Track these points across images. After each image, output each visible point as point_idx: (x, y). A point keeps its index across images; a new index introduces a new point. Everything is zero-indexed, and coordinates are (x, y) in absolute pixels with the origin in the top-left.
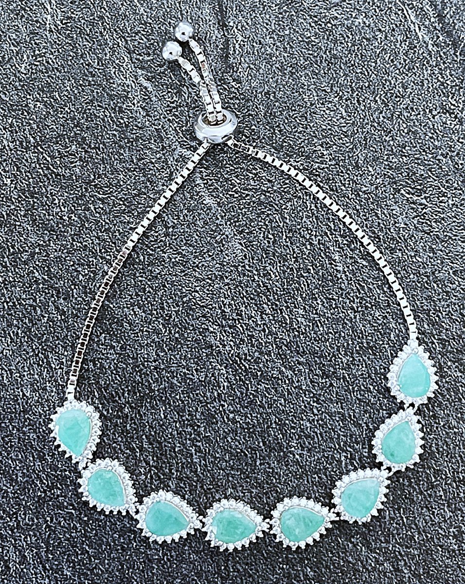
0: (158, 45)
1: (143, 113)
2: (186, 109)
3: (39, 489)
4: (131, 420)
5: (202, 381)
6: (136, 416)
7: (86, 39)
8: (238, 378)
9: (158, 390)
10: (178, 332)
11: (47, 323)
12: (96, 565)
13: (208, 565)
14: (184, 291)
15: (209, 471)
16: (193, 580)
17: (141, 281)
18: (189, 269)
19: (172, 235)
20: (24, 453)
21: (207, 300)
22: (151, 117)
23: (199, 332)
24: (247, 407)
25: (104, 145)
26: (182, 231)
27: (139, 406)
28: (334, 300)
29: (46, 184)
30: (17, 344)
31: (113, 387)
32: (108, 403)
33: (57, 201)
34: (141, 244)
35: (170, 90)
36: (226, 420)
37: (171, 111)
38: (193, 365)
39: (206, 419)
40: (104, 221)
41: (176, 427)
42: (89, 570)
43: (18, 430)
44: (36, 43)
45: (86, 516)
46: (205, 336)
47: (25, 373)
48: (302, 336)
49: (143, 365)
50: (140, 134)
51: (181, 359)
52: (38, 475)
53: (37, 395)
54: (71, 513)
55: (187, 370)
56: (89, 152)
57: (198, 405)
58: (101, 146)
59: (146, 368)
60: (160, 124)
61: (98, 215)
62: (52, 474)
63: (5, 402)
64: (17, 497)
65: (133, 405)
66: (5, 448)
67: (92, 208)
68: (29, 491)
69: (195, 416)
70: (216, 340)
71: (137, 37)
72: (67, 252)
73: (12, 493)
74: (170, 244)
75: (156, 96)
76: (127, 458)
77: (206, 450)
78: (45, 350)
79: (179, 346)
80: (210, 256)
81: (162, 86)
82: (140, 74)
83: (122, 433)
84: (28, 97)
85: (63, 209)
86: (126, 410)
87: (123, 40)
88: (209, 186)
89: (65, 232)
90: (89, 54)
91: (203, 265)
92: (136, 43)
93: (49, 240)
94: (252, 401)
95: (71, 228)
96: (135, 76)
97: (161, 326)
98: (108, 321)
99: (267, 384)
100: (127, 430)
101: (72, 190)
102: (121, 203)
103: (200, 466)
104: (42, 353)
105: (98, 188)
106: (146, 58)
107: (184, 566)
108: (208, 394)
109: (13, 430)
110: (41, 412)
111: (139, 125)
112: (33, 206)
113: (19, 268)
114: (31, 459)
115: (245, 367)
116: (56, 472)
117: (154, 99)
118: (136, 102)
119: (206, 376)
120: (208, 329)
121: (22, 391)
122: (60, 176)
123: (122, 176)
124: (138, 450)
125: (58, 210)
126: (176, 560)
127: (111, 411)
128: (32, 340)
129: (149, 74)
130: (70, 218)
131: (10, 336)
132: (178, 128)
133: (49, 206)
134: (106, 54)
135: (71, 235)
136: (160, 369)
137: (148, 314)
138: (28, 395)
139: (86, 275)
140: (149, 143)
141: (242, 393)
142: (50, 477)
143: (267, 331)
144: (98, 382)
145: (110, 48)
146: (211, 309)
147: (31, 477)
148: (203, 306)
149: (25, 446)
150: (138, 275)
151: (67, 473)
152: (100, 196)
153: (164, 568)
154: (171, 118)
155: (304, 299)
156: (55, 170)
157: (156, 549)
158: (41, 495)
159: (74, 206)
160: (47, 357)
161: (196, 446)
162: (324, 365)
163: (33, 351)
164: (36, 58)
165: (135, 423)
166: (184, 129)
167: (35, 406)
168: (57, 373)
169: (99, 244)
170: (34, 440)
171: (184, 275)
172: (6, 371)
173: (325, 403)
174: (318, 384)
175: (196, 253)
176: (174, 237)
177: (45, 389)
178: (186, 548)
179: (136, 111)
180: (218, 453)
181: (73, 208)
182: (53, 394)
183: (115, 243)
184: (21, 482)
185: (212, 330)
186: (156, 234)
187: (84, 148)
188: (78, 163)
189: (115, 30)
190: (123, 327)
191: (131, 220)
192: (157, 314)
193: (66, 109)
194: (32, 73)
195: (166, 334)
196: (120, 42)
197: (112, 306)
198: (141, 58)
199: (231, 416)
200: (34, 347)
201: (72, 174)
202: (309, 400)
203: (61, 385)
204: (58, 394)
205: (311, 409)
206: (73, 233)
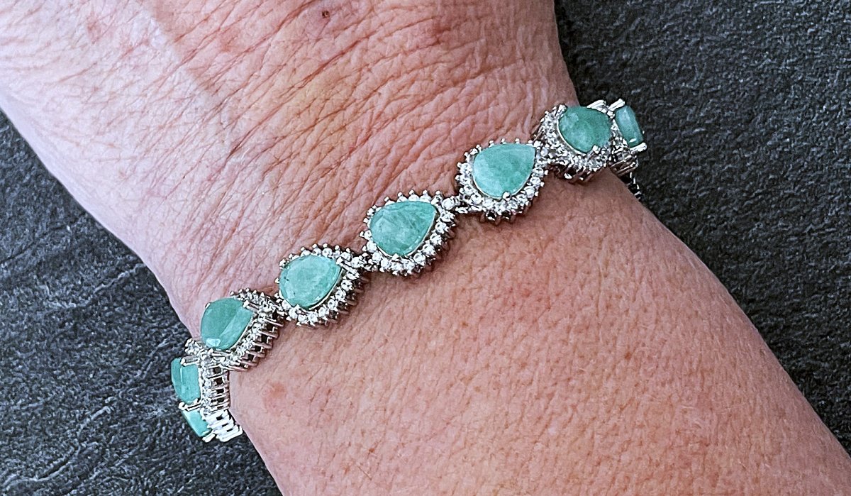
4: (816, 360)
8: (773, 206)
24: (817, 199)
28: (681, 66)
36: (832, 229)
41: (833, 299)
48: (726, 114)
57: (806, 264)
99: (787, 168)
108: (792, 249)
115: (760, 194)
141: (798, 203)
143: (713, 159)
155: (676, 105)
165: (822, 355)
174: (797, 99)
199: (827, 221)
202: (817, 115)
205: (832, 112)
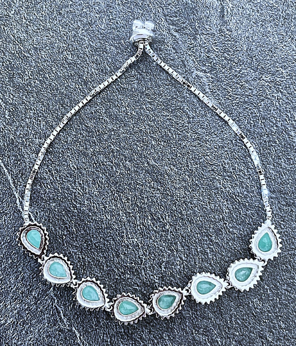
0: (182, 11)
1: (174, 51)
2: (199, 48)
3: (117, 274)
5: (212, 209)
6: (173, 231)
7: (139, 9)
9: (186, 215)
10: (197, 180)
11: (119, 175)
12: (152, 320)
13: (220, 320)
14: (200, 155)
15: (218, 263)
16: (211, 329)
17: (174, 150)
18: (203, 142)
19: (193, 123)
20: (107, 253)
21: (214, 161)
22: (178, 53)
23: (210, 180)
25: (151, 70)
26: (198, 120)
27: (175, 225)
29: (117, 94)
30: (102, 188)
31: (159, 213)
32: (157, 222)
33: (124, 104)
34: (174, 128)
35: (189, 37)
37: (190, 49)
38: (207, 200)
39: (215, 232)
40: (152, 115)
42: (147, 323)
43: (103, 239)
44: (110, 12)
45: (145, 290)
46: (214, 182)
47: (107, 206)
49: (177, 200)
50: (172, 63)
51: (199, 196)
52: (116, 266)
53: (115, 218)
54: (136, 288)
55: (204, 202)
56: (142, 75)
58: (149, 71)
59: (178, 202)
60: (184, 57)
61: (148, 112)
62: (124, 265)
63: (95, 222)
64: (104, 279)
65: (172, 224)
66: (96, 250)
67: (145, 108)
68: (111, 275)
69: (209, 230)
70: (220, 184)
71: (169, 7)
72: (130, 134)
73: (100, 277)
74: (191, 128)
75: (181, 41)
76: (169, 255)
77: (216, 251)
78: (119, 192)
79: (198, 188)
80: (215, 134)
81: (185, 35)
82: (171, 28)
83: (166, 241)
84: (106, 43)
85: (128, 109)
86: (168, 227)
87: (161, 9)
88: (214, 93)
89: (128, 122)
90: (141, 17)
91: (211, 140)
92: (169, 10)
93: (120, 127)
94: (243, 221)
95: (132, 120)
96: (169, 30)
97: (187, 177)
98: (155, 174)
100: (168, 239)
101: (132, 97)
102: (162, 104)
103: (213, 260)
104: (117, 193)
105: (148, 96)
106: (175, 19)
107: (205, 321)
109: (101, 239)
110: (117, 228)
111: (172, 58)
112: (110, 107)
113: (102, 144)
114: (112, 256)
116: (127, 264)
117: (180, 42)
118: (169, 45)
119: (215, 206)
120: (215, 178)
121: (105, 216)
122: (125, 89)
123: (162, 88)
124: (175, 251)
125: (125, 109)
126: (200, 317)
127: (158, 228)
128: (111, 186)
129: (177, 28)
130: (131, 114)
131: (98, 184)
132: (194, 59)
133: (119, 107)
134: (151, 17)
135: (132, 124)
136: (187, 202)
137: (179, 169)
138: (109, 218)
139: (142, 147)
140: (178, 68)
142: (123, 267)
144: (150, 210)
145: (153, 14)
146: (217, 166)
147: (112, 267)
148: (212, 164)
149: (108, 248)
150: (172, 146)
151: (133, 264)
152: (149, 100)
153: (193, 322)
154: (190, 53)
156: (122, 86)
157: (188, 310)
158: (118, 278)
159: (134, 107)
160: (120, 196)
161: (210, 248)
162: (286, 199)
163: (112, 192)
164: (110, 21)
166: (198, 59)
167: (114, 225)
168: (126, 205)
169: (149, 129)
170: (113, 245)
171: (200, 146)
172: (96, 204)
173: (288, 221)
175: (207, 133)
176: (193, 124)
177: (119, 215)
178: (206, 310)
179: (170, 50)
180: (224, 252)
181: (133, 108)
182: (123, 218)
183: (158, 128)
184: (106, 270)
185: (218, 178)
186: (183, 122)
187: (139, 73)
188: (136, 81)
189: (156, 3)
190: (164, 177)
191: (168, 114)
192: (184, 169)
193: (128, 50)
194: (108, 29)
195: (190, 181)
196: (160, 10)
197: (157, 165)
198: (172, 19)
200: (112, 190)
201: (132, 88)
203: (129, 212)
204: (127, 217)
206: (133, 122)
